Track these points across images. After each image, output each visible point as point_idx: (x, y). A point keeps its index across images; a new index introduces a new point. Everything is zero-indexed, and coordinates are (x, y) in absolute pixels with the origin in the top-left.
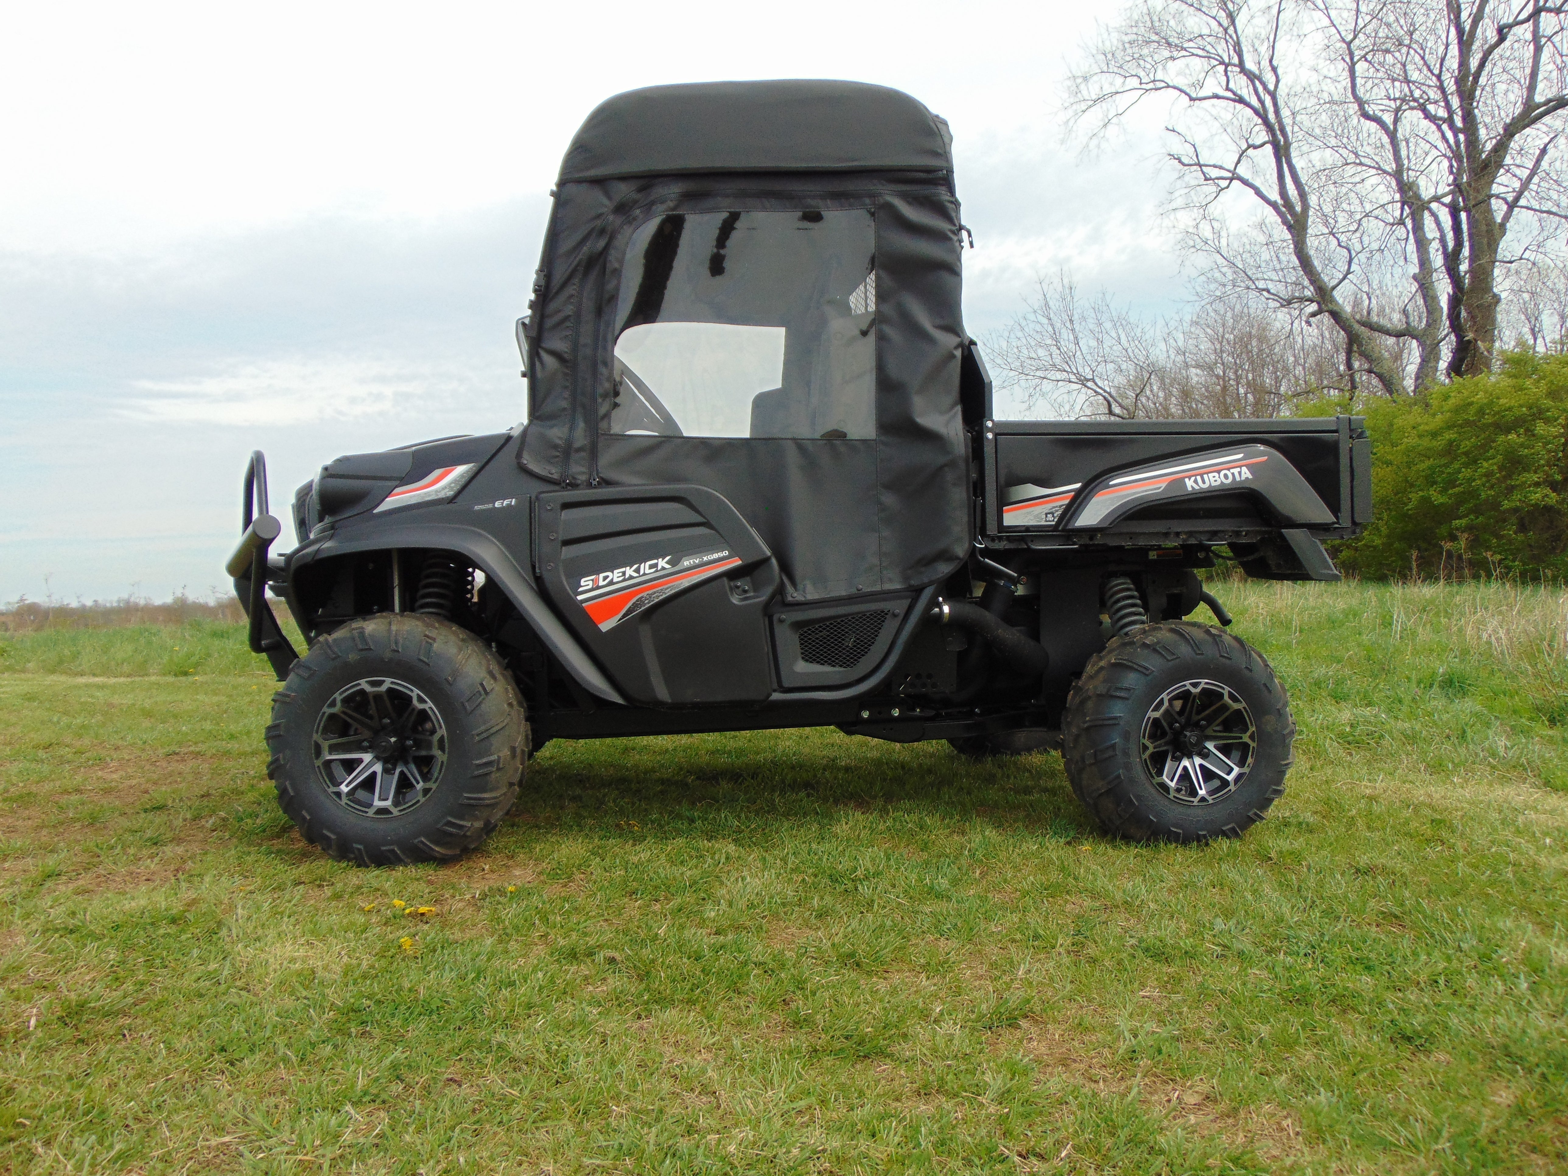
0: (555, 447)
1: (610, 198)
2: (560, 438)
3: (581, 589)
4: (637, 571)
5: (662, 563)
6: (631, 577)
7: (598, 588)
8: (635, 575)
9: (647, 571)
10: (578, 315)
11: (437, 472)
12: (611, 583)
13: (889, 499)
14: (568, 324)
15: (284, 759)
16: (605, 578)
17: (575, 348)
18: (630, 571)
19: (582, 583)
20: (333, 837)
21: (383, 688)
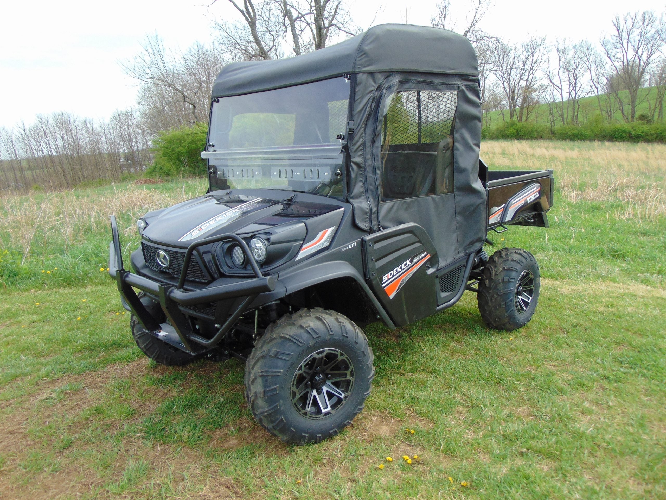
0: (366, 213)
1: (375, 82)
2: (367, 208)
3: (383, 282)
4: (401, 268)
5: (408, 262)
6: (399, 272)
7: (389, 279)
8: (400, 270)
9: (404, 267)
10: (364, 143)
11: (321, 233)
12: (393, 276)
13: (459, 218)
14: (361, 148)
15: (280, 405)
16: (391, 274)
17: (365, 160)
18: (398, 269)
19: (384, 279)
20: (307, 435)
21: (324, 354)
